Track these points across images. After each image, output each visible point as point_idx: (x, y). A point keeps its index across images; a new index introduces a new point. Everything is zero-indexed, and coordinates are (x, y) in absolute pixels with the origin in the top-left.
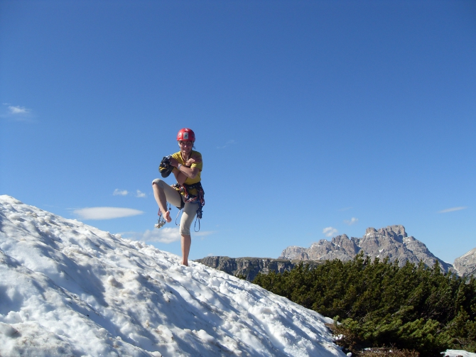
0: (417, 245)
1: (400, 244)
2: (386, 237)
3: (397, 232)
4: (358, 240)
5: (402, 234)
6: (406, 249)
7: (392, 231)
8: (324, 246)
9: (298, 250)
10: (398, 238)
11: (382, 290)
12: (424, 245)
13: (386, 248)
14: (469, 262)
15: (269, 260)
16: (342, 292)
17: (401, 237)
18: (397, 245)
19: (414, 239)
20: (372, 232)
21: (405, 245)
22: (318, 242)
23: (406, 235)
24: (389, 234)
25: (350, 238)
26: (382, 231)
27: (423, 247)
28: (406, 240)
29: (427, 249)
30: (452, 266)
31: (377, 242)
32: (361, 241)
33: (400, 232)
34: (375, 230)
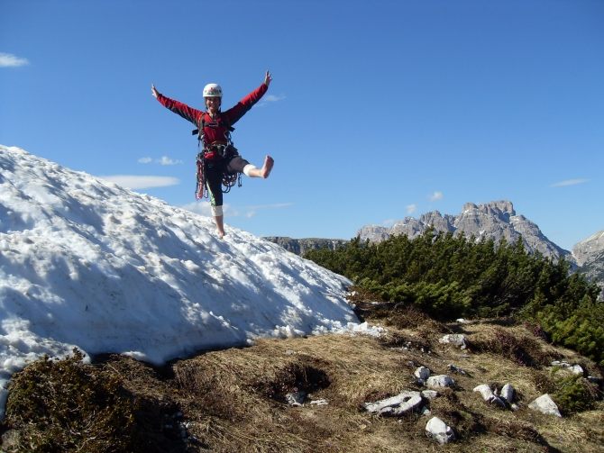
0: (527, 226)
1: (506, 224)
2: (489, 215)
3: (502, 210)
4: (454, 219)
5: (509, 211)
6: (513, 231)
7: (497, 208)
8: (410, 226)
9: (378, 230)
10: (504, 217)
11: (450, 269)
12: (537, 227)
13: (489, 229)
14: (591, 249)
15: (340, 242)
16: (403, 270)
17: (508, 215)
18: (502, 225)
19: (524, 218)
20: (472, 208)
21: (512, 226)
22: (403, 219)
23: (514, 213)
24: (492, 211)
25: (443, 216)
26: (483, 207)
27: (535, 229)
28: (514, 220)
29: (540, 232)
30: (569, 253)
31: (477, 221)
32: (457, 220)
33: (506, 210)
34: (475, 207)
